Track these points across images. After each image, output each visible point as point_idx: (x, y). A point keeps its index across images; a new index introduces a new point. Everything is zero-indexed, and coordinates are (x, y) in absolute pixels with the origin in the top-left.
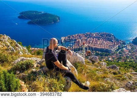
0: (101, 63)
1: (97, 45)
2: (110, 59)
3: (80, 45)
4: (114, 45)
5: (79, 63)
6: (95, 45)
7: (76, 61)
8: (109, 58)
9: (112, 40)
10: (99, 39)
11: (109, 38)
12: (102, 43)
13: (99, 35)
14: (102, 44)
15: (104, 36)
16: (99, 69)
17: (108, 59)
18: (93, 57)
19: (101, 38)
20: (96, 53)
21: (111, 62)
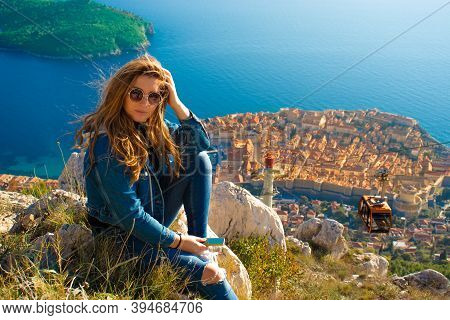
0: (360, 257)
1: (336, 172)
2: (400, 244)
3: (249, 166)
4: (422, 174)
5: (254, 239)
6: (322, 174)
7: (239, 228)
8: (397, 239)
9: (414, 152)
10: (347, 141)
11: (398, 139)
12: (361, 164)
13: (349, 121)
14: (359, 168)
15: (372, 129)
16: (354, 285)
17: (391, 246)
18: (320, 226)
19: (357, 140)
20: (330, 209)
21: (406, 258)
